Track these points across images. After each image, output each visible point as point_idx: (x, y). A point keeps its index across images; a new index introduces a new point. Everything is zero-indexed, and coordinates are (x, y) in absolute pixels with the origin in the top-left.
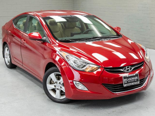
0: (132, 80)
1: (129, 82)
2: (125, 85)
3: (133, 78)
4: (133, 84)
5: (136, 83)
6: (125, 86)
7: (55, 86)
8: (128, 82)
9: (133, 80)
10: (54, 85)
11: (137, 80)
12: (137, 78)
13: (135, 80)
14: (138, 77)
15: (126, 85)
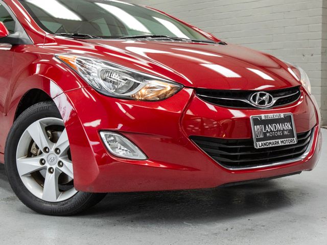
0: (277, 131)
1: (268, 135)
2: (259, 145)
3: (279, 127)
4: (280, 142)
5: (287, 142)
6: (258, 147)
7: (42, 162)
8: (265, 134)
9: (280, 131)
10: (39, 158)
11: (291, 131)
12: (289, 126)
13: (286, 133)
14: (291, 125)
15: (260, 143)
